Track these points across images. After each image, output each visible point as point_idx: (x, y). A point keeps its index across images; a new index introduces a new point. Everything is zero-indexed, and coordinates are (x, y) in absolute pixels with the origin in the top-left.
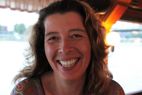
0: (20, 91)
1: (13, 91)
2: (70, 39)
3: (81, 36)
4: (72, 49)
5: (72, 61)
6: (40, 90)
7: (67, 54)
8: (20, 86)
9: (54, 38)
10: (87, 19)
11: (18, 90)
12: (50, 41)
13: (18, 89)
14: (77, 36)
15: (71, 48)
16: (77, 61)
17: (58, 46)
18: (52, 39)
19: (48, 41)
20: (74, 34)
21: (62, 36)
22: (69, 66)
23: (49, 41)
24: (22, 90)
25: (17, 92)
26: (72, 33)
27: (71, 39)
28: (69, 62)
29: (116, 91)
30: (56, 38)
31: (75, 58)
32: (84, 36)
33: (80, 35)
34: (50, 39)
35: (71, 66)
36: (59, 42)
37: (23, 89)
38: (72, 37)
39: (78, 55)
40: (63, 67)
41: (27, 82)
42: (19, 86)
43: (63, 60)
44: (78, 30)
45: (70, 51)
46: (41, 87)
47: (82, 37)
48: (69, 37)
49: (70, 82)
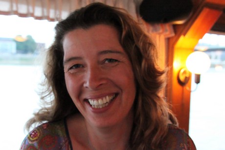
0: (34, 141)
1: (25, 141)
2: (100, 66)
3: (116, 61)
4: (104, 82)
5: (106, 98)
6: (65, 140)
7: (96, 89)
8: (35, 134)
9: (77, 66)
10: (124, 33)
11: (31, 139)
12: (72, 71)
13: (32, 137)
14: (111, 60)
15: (101, 79)
16: (114, 98)
17: (83, 77)
18: (74, 67)
19: (68, 70)
20: (106, 58)
21: (88, 63)
22: (101, 107)
23: (70, 71)
24: (36, 140)
25: (30, 143)
26: (103, 57)
27: (102, 66)
28: (100, 101)
29: (182, 144)
30: (81, 66)
31: (109, 95)
32: (121, 60)
33: (115, 59)
34: (71, 68)
35: (104, 106)
36: (84, 71)
37: (39, 138)
38: (103, 62)
39: (115, 90)
40: (93, 108)
41: (45, 128)
42: (33, 133)
43: (91, 99)
44: (111, 52)
45: (101, 85)
46: (66, 136)
47: (119, 61)
48: (99, 63)
49: (106, 129)
